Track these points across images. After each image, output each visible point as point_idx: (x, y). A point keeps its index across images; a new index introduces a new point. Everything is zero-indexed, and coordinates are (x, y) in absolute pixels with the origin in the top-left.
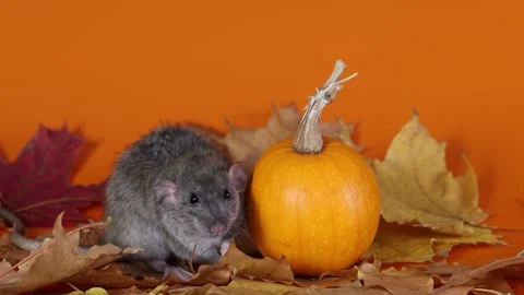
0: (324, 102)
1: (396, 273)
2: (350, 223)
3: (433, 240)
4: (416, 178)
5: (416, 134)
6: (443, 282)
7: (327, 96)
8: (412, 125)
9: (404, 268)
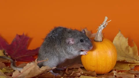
0: (103, 28)
1: (121, 73)
2: (110, 60)
3: (129, 64)
4: (121, 48)
5: (120, 36)
6: (137, 76)
7: (104, 26)
8: (119, 34)
9: (123, 72)
